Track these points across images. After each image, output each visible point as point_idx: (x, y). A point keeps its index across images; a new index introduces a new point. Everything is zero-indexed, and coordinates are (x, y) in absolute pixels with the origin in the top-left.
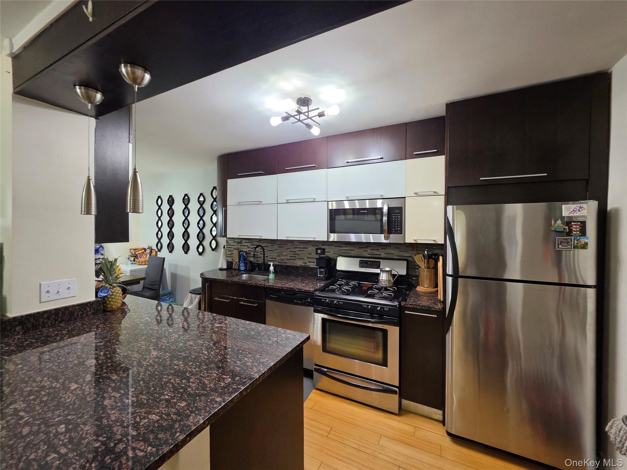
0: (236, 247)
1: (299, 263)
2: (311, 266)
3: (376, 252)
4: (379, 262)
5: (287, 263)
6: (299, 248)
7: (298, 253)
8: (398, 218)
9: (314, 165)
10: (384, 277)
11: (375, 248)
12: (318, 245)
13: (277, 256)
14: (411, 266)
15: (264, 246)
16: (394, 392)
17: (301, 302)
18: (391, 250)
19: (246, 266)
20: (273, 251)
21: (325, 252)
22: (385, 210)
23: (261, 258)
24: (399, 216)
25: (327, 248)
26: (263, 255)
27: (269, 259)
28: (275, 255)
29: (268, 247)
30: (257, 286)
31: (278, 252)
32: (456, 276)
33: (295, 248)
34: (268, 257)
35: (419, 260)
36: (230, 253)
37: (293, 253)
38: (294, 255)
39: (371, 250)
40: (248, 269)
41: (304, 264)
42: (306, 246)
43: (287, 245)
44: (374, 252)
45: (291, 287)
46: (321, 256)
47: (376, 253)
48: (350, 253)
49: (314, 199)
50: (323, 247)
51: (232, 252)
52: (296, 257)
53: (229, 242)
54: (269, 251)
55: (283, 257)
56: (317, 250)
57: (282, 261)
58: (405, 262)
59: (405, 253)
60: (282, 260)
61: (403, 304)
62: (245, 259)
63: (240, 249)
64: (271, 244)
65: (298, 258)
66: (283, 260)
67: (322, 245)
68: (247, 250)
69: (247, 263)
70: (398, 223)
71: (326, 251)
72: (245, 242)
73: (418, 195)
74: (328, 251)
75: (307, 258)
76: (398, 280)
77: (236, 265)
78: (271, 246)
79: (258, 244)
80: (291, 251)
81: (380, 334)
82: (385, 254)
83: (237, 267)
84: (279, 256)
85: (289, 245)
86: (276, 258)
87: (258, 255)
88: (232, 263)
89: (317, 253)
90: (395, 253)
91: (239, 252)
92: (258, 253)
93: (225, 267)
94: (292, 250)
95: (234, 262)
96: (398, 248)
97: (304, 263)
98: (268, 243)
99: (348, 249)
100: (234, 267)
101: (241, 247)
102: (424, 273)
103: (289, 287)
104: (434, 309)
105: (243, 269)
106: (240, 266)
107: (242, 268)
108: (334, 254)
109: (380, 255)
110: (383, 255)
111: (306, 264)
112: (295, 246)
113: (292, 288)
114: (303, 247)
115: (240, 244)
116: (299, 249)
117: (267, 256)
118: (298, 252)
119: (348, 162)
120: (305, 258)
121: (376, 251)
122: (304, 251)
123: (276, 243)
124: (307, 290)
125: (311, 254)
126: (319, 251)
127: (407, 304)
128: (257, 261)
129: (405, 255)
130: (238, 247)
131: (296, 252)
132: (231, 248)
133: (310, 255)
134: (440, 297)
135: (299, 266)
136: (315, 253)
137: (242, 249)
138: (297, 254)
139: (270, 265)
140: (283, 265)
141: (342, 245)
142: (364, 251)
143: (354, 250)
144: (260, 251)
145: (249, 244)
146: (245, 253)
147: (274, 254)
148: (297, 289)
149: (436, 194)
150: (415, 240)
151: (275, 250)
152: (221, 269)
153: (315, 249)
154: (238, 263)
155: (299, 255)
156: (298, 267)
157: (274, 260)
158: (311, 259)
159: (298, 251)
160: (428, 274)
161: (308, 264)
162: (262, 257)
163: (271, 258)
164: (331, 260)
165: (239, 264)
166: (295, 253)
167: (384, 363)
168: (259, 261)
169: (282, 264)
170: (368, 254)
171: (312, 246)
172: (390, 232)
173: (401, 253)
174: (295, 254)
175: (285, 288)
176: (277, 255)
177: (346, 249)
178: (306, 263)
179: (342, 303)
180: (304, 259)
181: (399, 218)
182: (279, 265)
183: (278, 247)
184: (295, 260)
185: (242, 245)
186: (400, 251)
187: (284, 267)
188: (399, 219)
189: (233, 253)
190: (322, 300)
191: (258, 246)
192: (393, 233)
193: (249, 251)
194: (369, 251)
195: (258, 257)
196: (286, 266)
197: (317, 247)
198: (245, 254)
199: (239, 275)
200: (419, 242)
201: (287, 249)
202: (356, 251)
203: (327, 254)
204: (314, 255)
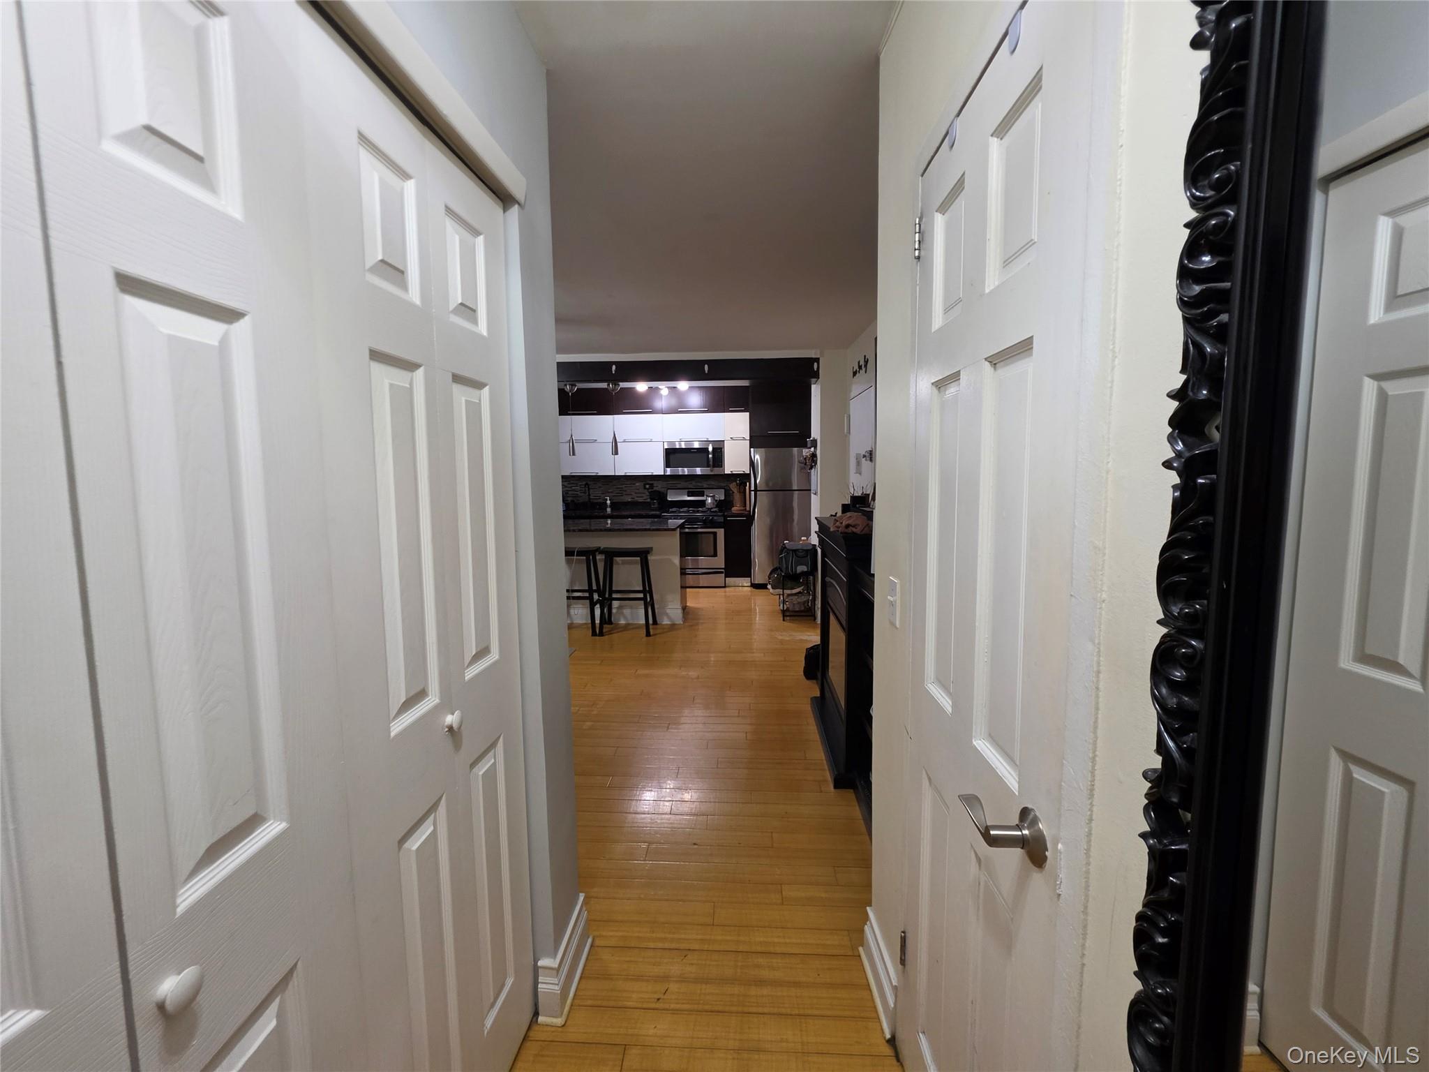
1: (627, 498)
2: (639, 501)
3: (697, 482)
4: (704, 491)
6: (625, 484)
9: (651, 410)
10: (709, 500)
11: (699, 480)
12: (646, 480)
14: (728, 493)
16: (722, 572)
18: (711, 482)
20: (596, 488)
21: (653, 486)
22: (710, 449)
24: (720, 454)
25: (655, 483)
28: (598, 492)
31: (602, 489)
32: (756, 490)
33: (621, 484)
35: (733, 487)
37: (620, 489)
42: (633, 482)
43: (612, 482)
46: (650, 490)
47: (699, 485)
48: (679, 485)
49: (653, 439)
50: (650, 482)
52: (623, 493)
56: (645, 485)
58: (723, 490)
59: (724, 482)
65: (627, 494)
70: (719, 459)
73: (732, 439)
74: (656, 485)
75: (635, 493)
76: (719, 504)
81: (712, 535)
85: (615, 482)
89: (645, 488)
90: (715, 484)
94: (618, 487)
96: (718, 478)
97: (630, 498)
99: (678, 481)
102: (737, 497)
104: (743, 514)
108: (665, 486)
109: (703, 486)
110: (705, 486)
111: (633, 499)
114: (630, 483)
118: (625, 489)
120: (633, 493)
121: (700, 482)
122: (631, 487)
123: (599, 480)
126: (647, 486)
127: (726, 515)
129: (722, 485)
131: (622, 488)
133: (638, 490)
134: (748, 509)
136: (643, 488)
138: (624, 491)
139: (607, 500)
141: (672, 478)
142: (689, 482)
143: (681, 482)
144: (581, 490)
149: (744, 439)
150: (731, 472)
151: (599, 487)
155: (626, 491)
156: (628, 502)
157: (598, 497)
158: (639, 494)
160: (739, 496)
161: (636, 499)
163: (594, 496)
164: (662, 493)
167: (715, 555)
168: (579, 500)
170: (694, 485)
171: (640, 481)
172: (714, 466)
174: (622, 490)
176: (601, 492)
177: (676, 481)
180: (630, 494)
183: (602, 484)
184: (623, 495)
186: (720, 481)
188: (720, 456)
192: (716, 467)
194: (694, 481)
195: (578, 496)
197: (645, 482)
200: (734, 472)
201: (613, 485)
202: (683, 484)
203: (655, 488)
204: (642, 490)
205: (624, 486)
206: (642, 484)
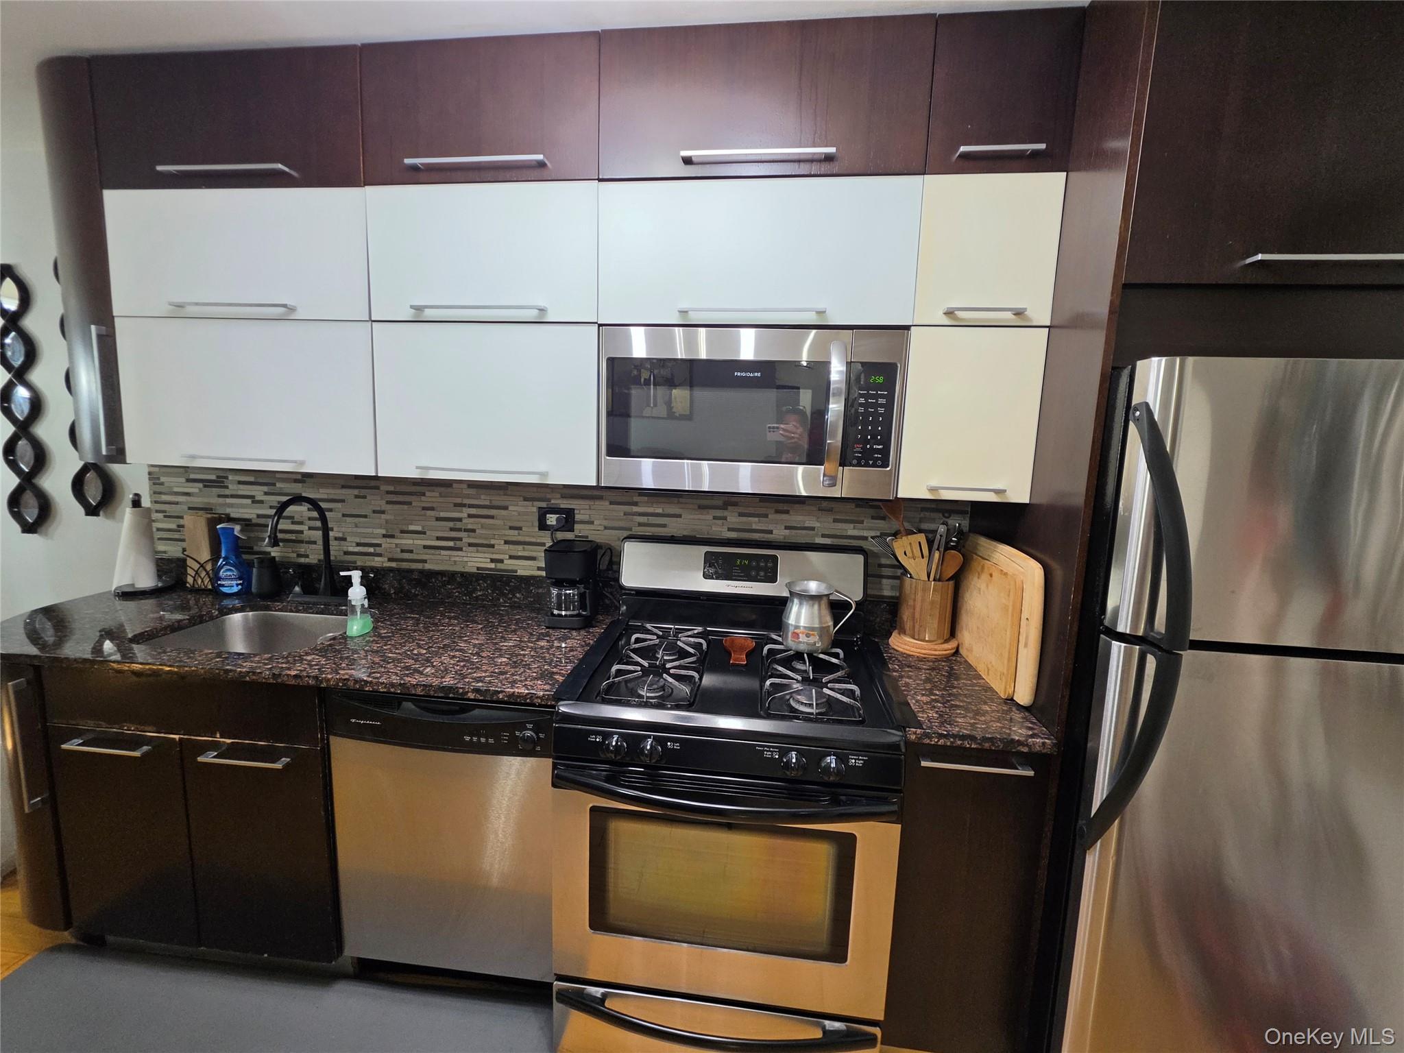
0: (198, 501)
1: (474, 561)
2: (520, 573)
3: (755, 523)
4: (775, 559)
5: (425, 561)
6: (471, 506)
7: (470, 527)
8: (876, 405)
9: (540, 157)
10: (803, 616)
11: (751, 510)
12: (548, 496)
13: (384, 536)
15: (325, 497)
16: (867, 1042)
17: (491, 741)
18: (806, 518)
19: (245, 577)
20: (365, 516)
21: (574, 522)
22: (837, 371)
23: (315, 543)
24: (882, 396)
25: (582, 510)
26: (320, 533)
27: (351, 549)
28: (374, 532)
29: (342, 501)
30: (284, 686)
31: (387, 521)
33: (456, 505)
34: (344, 539)
35: (910, 551)
36: (173, 526)
37: (451, 524)
38: (454, 534)
39: (741, 515)
40: (254, 590)
41: (492, 566)
42: (498, 499)
43: (424, 494)
44: (751, 524)
45: (448, 681)
46: (560, 536)
47: (754, 527)
48: (664, 526)
49: (542, 310)
50: (564, 504)
51: (181, 522)
52: (460, 539)
53: (163, 479)
54: (349, 519)
55: (411, 542)
56: (542, 513)
57: (406, 556)
58: (860, 559)
59: (852, 526)
60: (402, 551)
61: (913, 737)
62: (240, 548)
63: (220, 511)
64: (356, 492)
65: (470, 545)
66: (411, 551)
67: (563, 497)
68: (250, 512)
69: (250, 565)
70: (875, 423)
71: (578, 517)
72: (240, 483)
73: (956, 318)
74: (586, 518)
75: (506, 542)
77: (203, 574)
78: (356, 497)
79: (297, 489)
80: (438, 519)
82: (787, 528)
83: (207, 580)
84: (392, 536)
85: (432, 497)
86: (379, 545)
87: (302, 532)
88: (181, 564)
89: (543, 526)
90: (820, 526)
91: (212, 523)
92: (301, 523)
93: (146, 580)
94: (443, 515)
95: (190, 562)
96: (830, 510)
97: (492, 561)
98: (343, 487)
99: (660, 511)
100: (190, 580)
101: (221, 500)
103: (436, 682)
104: (1025, 750)
105: (235, 589)
106: (220, 579)
107: (231, 585)
108: (606, 528)
109: (771, 532)
110: (779, 533)
111: (500, 566)
112: (458, 501)
113: (450, 689)
114: (487, 503)
115: (215, 491)
116: (473, 511)
117: (340, 535)
118: (470, 523)
119: (688, 161)
120: (499, 543)
121: (757, 519)
122: (492, 517)
123: (377, 488)
124: (520, 696)
125: (520, 529)
126: (552, 519)
127: (927, 736)
128: (299, 556)
129: (851, 532)
130: (206, 500)
131: (460, 520)
132: (177, 503)
133: (516, 532)
135: (475, 571)
136: (536, 524)
137: (228, 510)
138: (466, 530)
140: (411, 571)
141: (636, 499)
142: (715, 518)
143: (680, 516)
144: (310, 519)
145: (258, 492)
146: (237, 528)
147: (370, 530)
148: (477, 690)
150: (933, 490)
151: (374, 512)
152: (128, 595)
153: (535, 509)
154: (209, 567)
155: (473, 531)
156: (471, 575)
157: (371, 550)
158: (520, 547)
159: (470, 516)
160: (938, 598)
161: (509, 564)
162: (320, 542)
163: (358, 545)
164: (600, 552)
165: (216, 571)
166: (458, 525)
167: (836, 951)
168: (307, 556)
169: (405, 565)
170: (729, 529)
171: (526, 499)
173: (840, 526)
174: (459, 530)
175: (419, 691)
176: (384, 532)
177: (650, 510)
178: (501, 561)
179: (677, 746)
180: (492, 546)
181: (881, 406)
182: (391, 570)
183: (388, 502)
184: (461, 549)
185: (227, 492)
186: (835, 521)
187: (415, 576)
188: (881, 410)
189: (183, 526)
190: (592, 738)
191: (297, 499)
192: (855, 462)
193: (259, 516)
194: (733, 518)
195: (302, 542)
196: (421, 572)
197: (544, 505)
198: (242, 531)
199: (212, 618)
200: (946, 495)
201: (424, 509)
202: (688, 522)
203: (580, 530)
204: (531, 531)
205: (466, 512)
206: (533, 509)
